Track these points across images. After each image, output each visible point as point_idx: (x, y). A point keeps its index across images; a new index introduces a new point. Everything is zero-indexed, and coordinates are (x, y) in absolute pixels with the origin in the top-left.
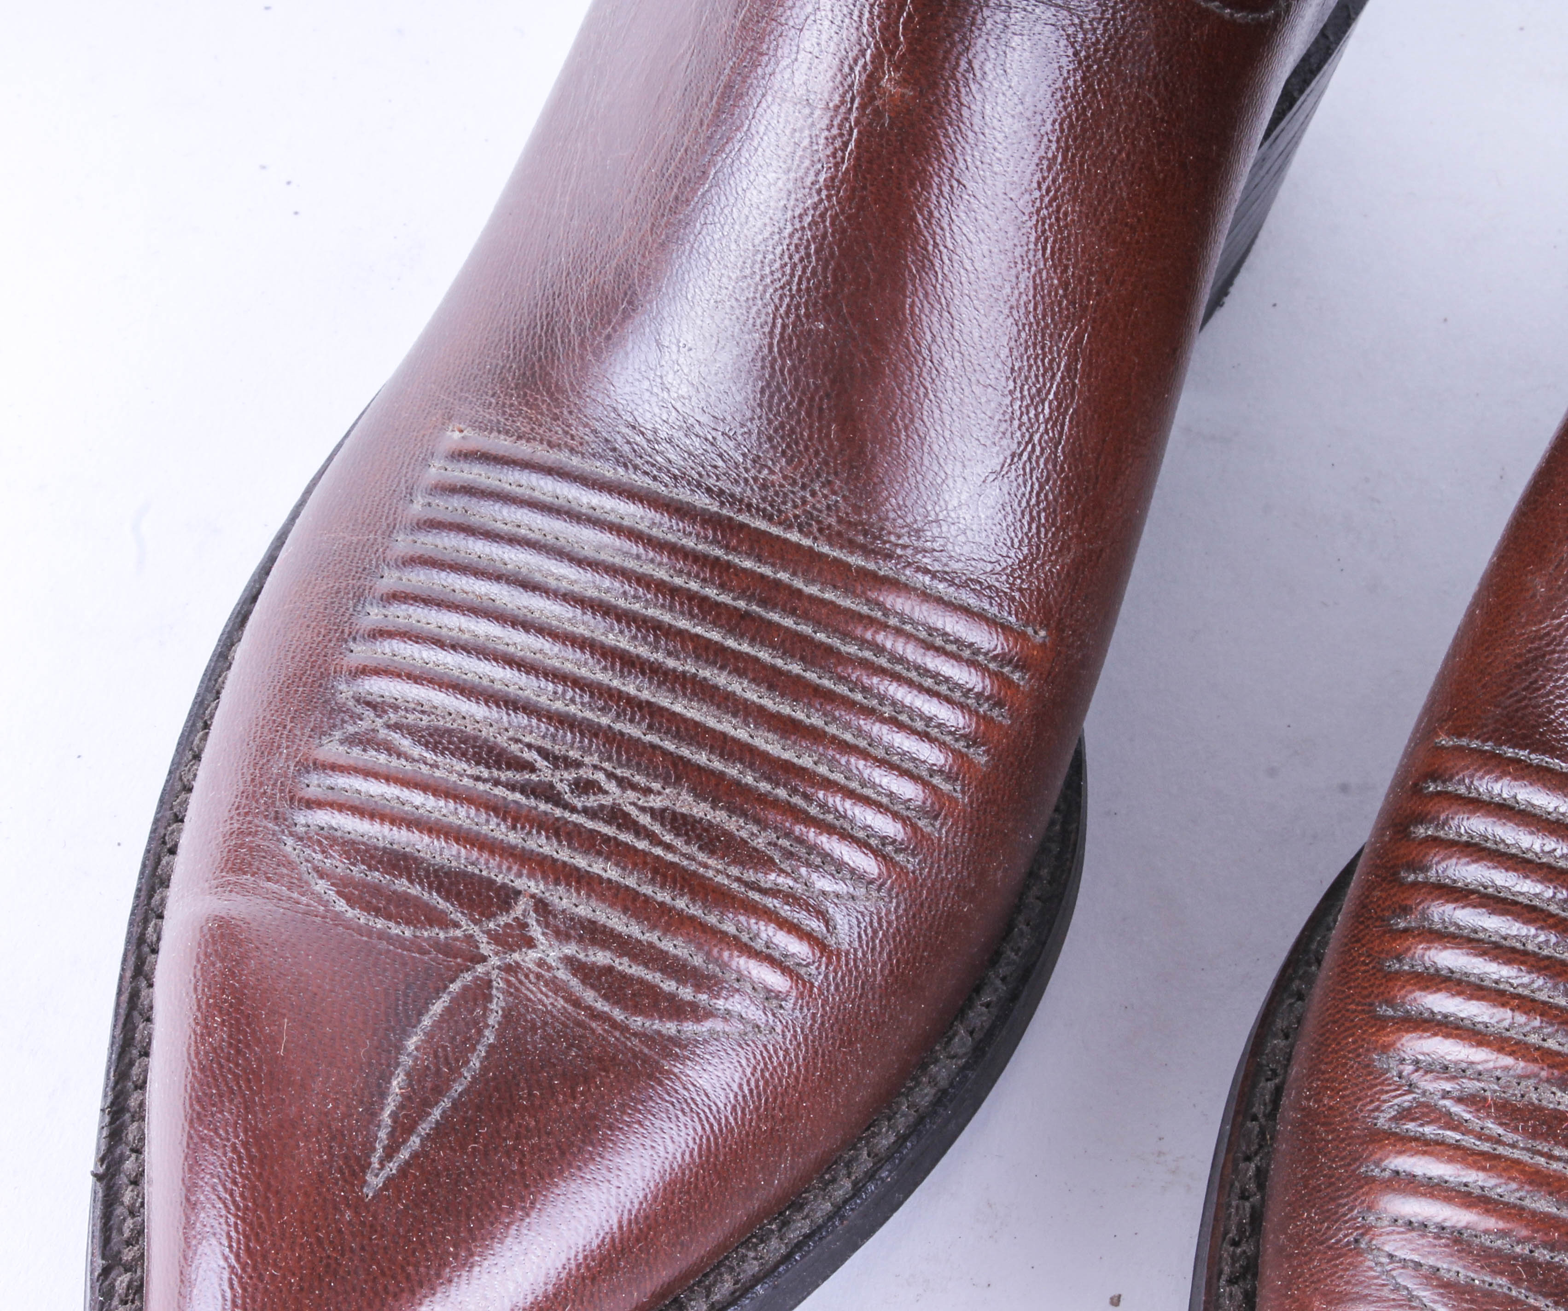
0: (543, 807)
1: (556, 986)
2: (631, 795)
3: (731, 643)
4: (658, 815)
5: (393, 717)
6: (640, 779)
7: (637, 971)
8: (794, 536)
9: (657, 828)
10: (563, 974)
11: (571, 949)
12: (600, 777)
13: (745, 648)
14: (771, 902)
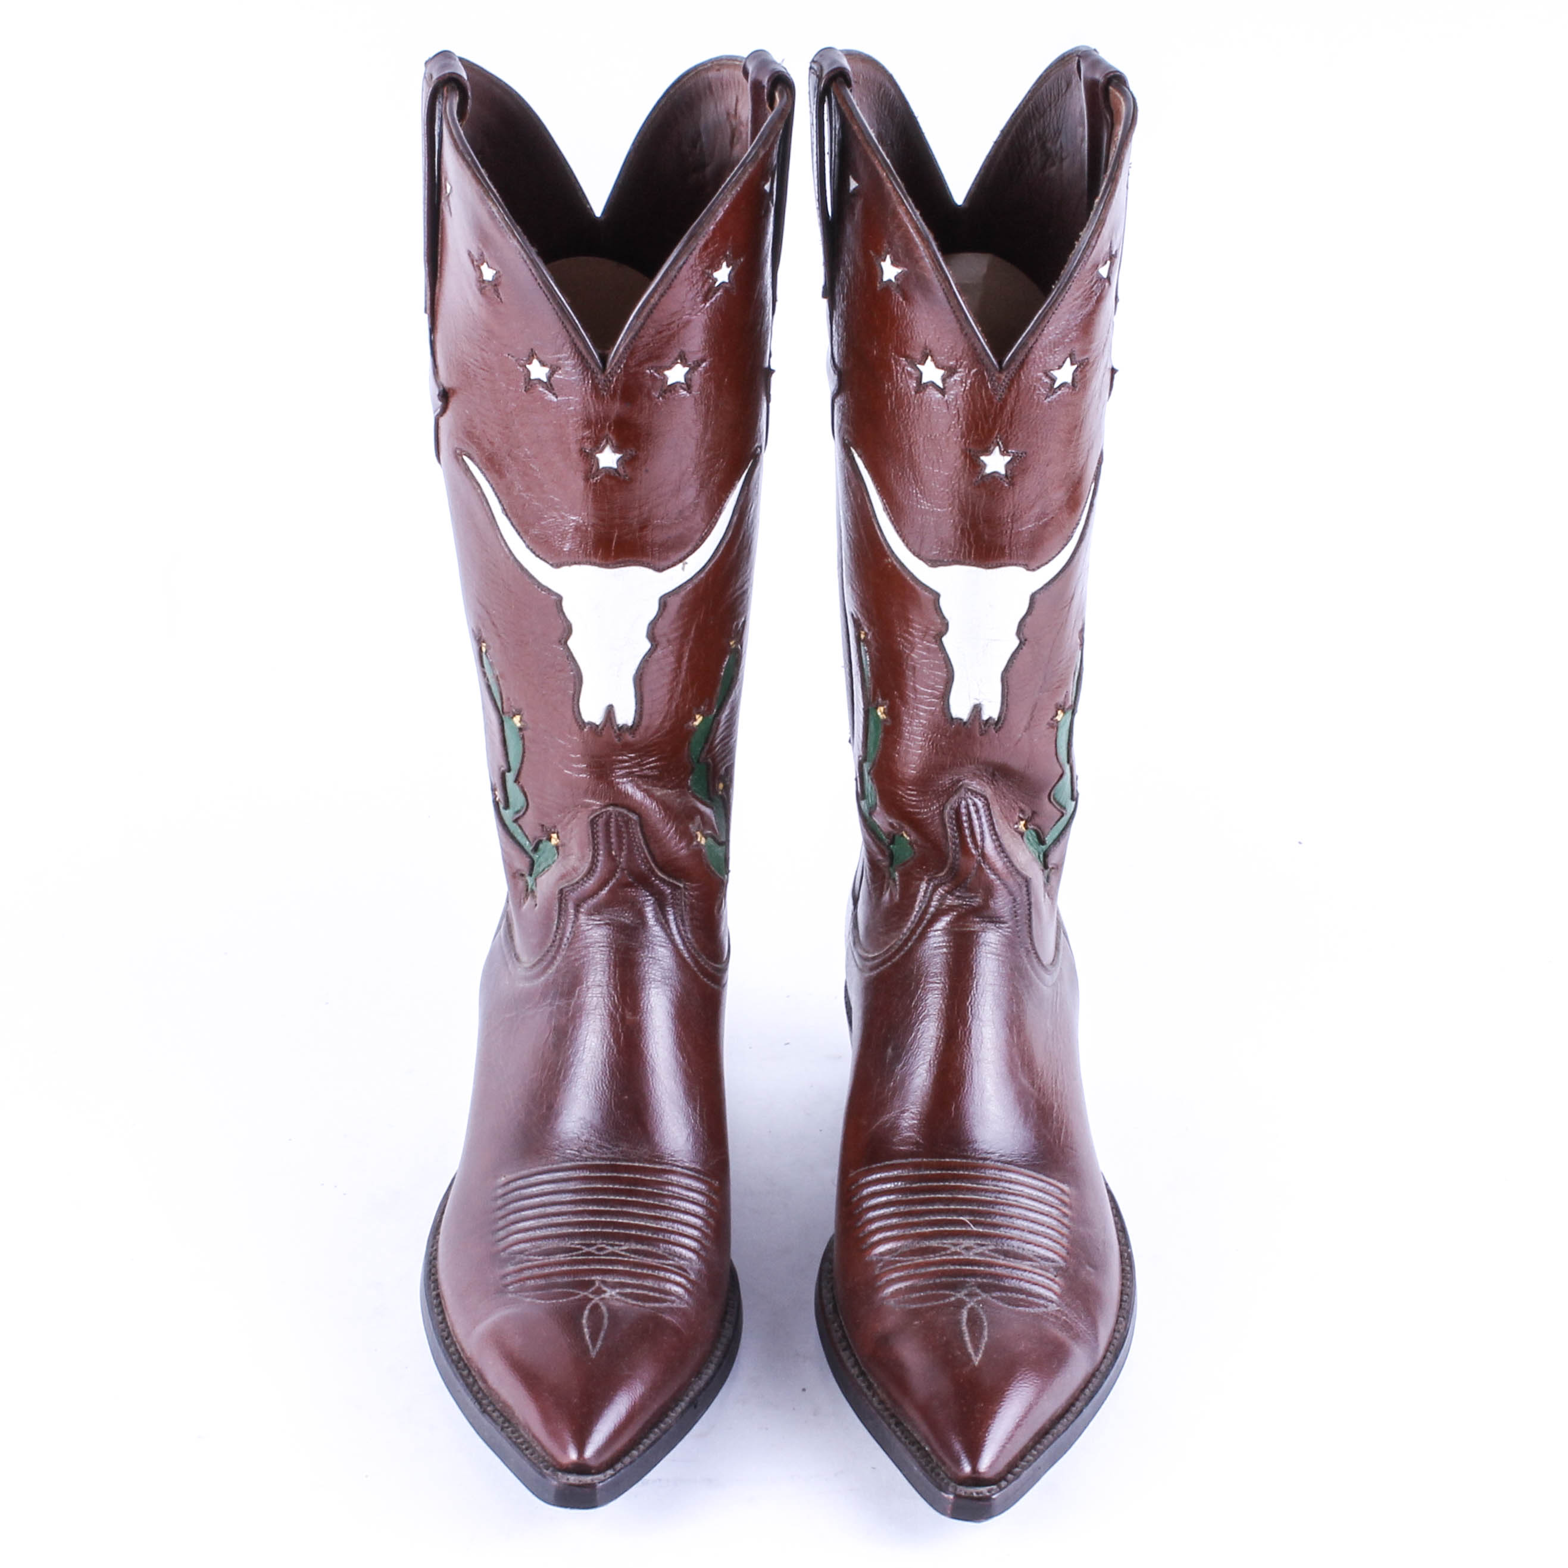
0: (591, 1257)
1: (619, 1300)
2: (616, 1248)
3: (629, 1199)
4: (626, 1251)
5: (527, 1253)
6: (617, 1243)
7: (640, 1292)
9: (627, 1254)
10: (618, 1297)
11: (618, 1291)
12: (603, 1246)
13: (634, 1199)
14: (669, 1267)
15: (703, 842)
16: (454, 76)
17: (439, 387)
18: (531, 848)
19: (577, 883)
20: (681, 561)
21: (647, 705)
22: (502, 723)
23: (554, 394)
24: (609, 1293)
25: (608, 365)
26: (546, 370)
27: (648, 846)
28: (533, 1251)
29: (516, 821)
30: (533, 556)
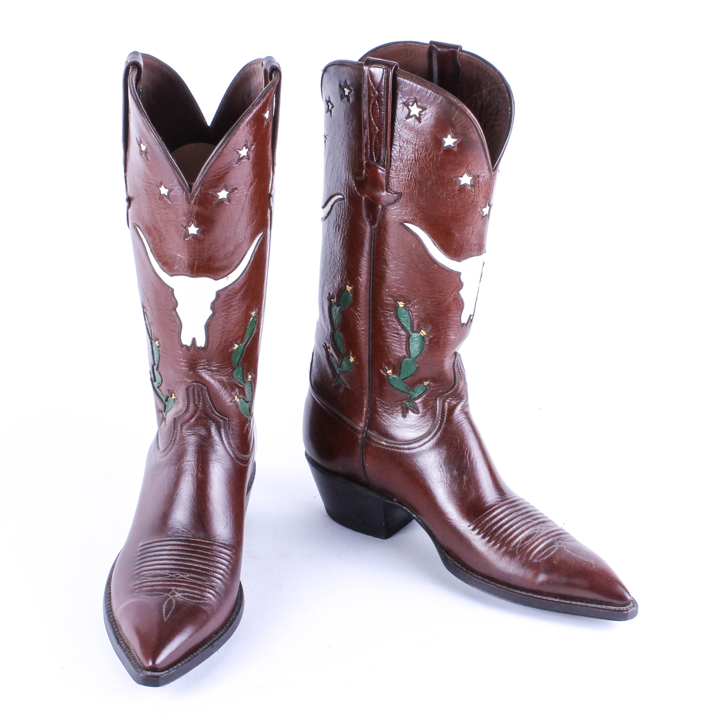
0: (171, 579)
1: (181, 598)
2: (184, 575)
3: (193, 555)
4: (188, 577)
5: (146, 576)
7: (191, 595)
8: (198, 540)
9: (189, 579)
10: (181, 597)
11: (182, 594)
12: (179, 574)
13: (195, 555)
14: (207, 586)
15: (238, 400)
16: (136, 62)
17: (127, 196)
18: (165, 399)
19: (181, 416)
20: (226, 276)
21: (211, 338)
22: (152, 344)
23: (170, 201)
24: (178, 595)
25: (193, 189)
26: (167, 190)
27: (211, 400)
28: (148, 575)
29: (158, 387)
30: (162, 271)
